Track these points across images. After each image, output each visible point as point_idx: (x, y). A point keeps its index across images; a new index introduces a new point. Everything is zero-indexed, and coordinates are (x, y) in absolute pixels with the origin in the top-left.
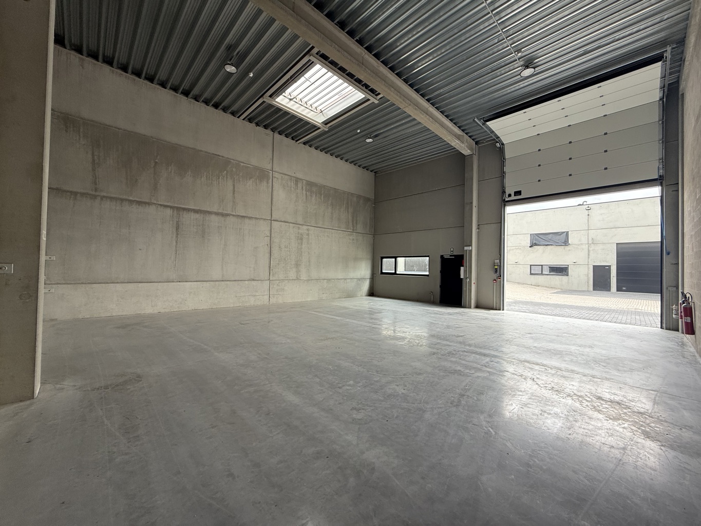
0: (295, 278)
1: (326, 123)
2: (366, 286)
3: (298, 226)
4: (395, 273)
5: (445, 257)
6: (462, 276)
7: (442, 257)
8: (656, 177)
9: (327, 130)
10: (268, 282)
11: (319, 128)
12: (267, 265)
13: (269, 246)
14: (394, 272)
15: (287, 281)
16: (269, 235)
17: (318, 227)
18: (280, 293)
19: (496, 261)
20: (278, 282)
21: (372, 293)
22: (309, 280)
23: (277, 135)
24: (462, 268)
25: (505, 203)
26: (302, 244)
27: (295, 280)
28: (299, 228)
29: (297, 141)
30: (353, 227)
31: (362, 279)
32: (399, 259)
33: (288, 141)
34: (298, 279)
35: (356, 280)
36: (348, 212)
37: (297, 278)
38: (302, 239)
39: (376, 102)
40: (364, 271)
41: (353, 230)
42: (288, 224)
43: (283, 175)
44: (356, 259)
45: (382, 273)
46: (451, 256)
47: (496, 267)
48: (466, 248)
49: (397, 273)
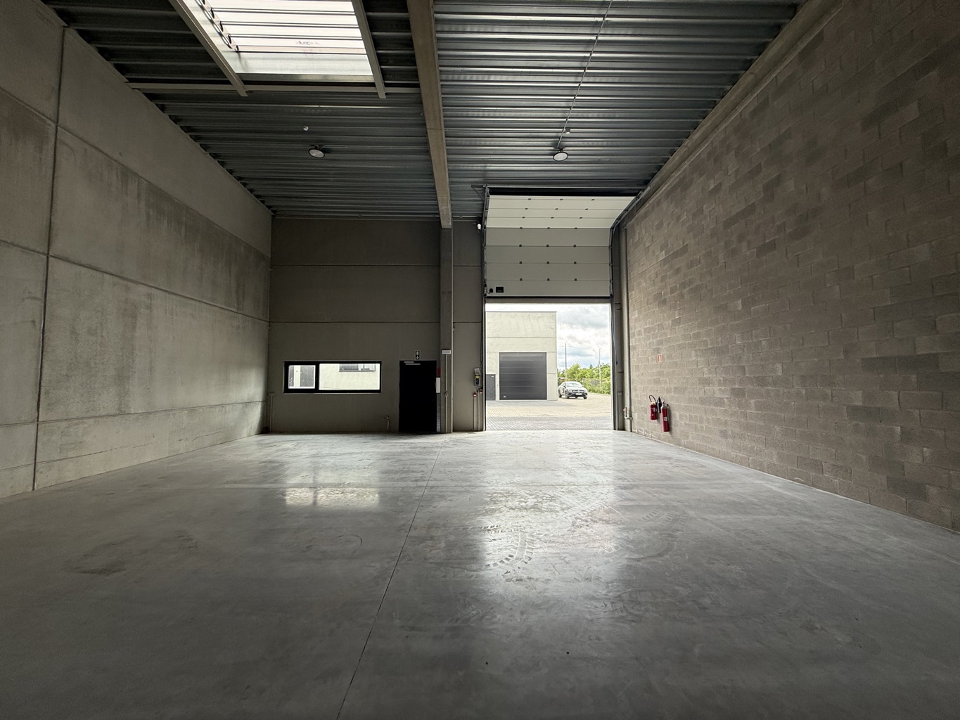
0: (112, 411)
1: (248, 80)
2: (255, 415)
3: (126, 282)
4: (316, 390)
5: (407, 363)
6: (438, 391)
7: (402, 363)
8: (609, 295)
9: (244, 94)
10: (33, 427)
11: (228, 83)
12: (32, 380)
13: (39, 326)
14: (314, 387)
15: (92, 421)
16: (40, 295)
17: (173, 293)
18: (71, 454)
19: (475, 370)
20: (64, 424)
21: (266, 428)
22: (150, 413)
23: (72, 36)
24: (438, 380)
25: (485, 299)
26: (134, 327)
27: (114, 415)
28: (128, 289)
29: (131, 80)
30: (238, 304)
31: (247, 404)
32: (322, 366)
33: (106, 69)
34: (122, 413)
35: (241, 406)
36: (230, 272)
37: (119, 409)
38: (135, 317)
39: (382, 96)
40: (252, 388)
41: (238, 309)
42: (98, 274)
43: (87, 147)
44: (242, 365)
45: (287, 390)
46: (415, 362)
47: (477, 377)
48: (444, 352)
49: (320, 389)
